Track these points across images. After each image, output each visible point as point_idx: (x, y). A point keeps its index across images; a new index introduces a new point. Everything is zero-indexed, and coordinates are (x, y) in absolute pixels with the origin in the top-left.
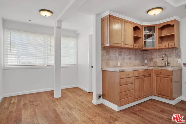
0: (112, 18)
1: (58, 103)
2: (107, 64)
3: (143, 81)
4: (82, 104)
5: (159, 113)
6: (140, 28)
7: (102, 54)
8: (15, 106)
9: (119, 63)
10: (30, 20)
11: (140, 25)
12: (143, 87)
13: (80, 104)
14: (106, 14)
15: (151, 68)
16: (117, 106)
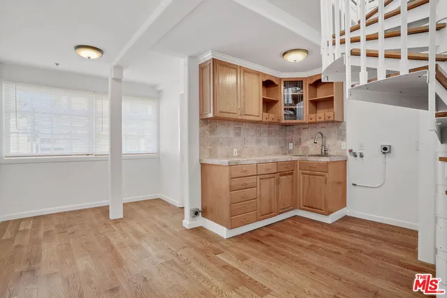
0: (218, 65)
1: (116, 229)
2: (210, 151)
3: (278, 182)
4: (164, 229)
5: (301, 238)
6: (277, 83)
7: (200, 134)
8: (27, 237)
9: (235, 150)
10: (57, 64)
11: (276, 78)
12: (278, 194)
13: (159, 228)
14: (208, 56)
15: (295, 158)
16: (225, 228)
